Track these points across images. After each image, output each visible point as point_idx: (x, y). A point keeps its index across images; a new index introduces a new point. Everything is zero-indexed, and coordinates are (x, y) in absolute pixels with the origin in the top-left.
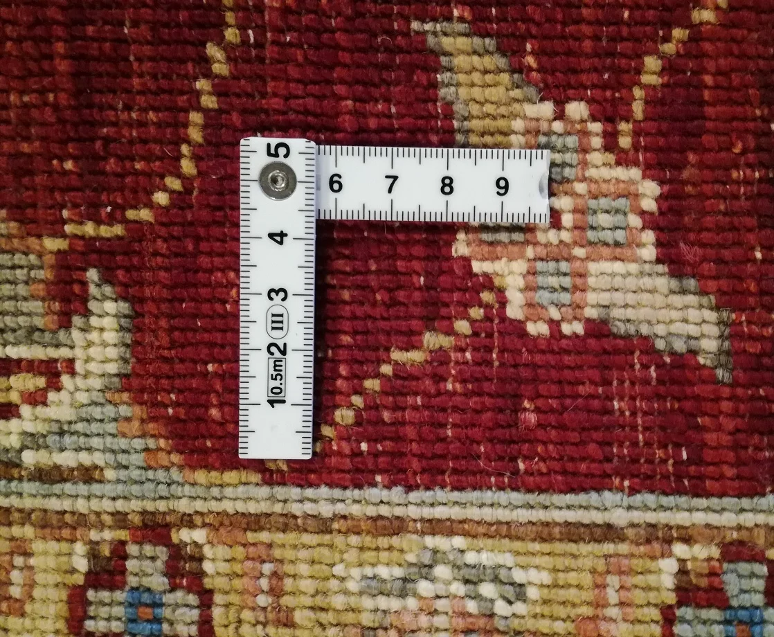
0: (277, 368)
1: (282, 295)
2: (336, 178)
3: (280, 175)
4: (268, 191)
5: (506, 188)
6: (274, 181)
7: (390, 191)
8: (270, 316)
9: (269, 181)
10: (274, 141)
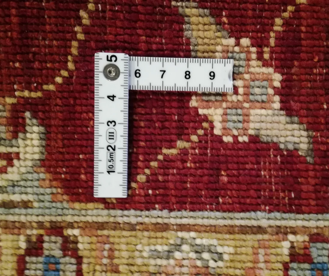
0: (111, 156)
1: (113, 123)
2: (138, 71)
3: (113, 69)
4: (107, 77)
5: (214, 76)
6: (110, 72)
7: (162, 77)
8: (108, 133)
9: (108, 72)
10: (110, 54)
